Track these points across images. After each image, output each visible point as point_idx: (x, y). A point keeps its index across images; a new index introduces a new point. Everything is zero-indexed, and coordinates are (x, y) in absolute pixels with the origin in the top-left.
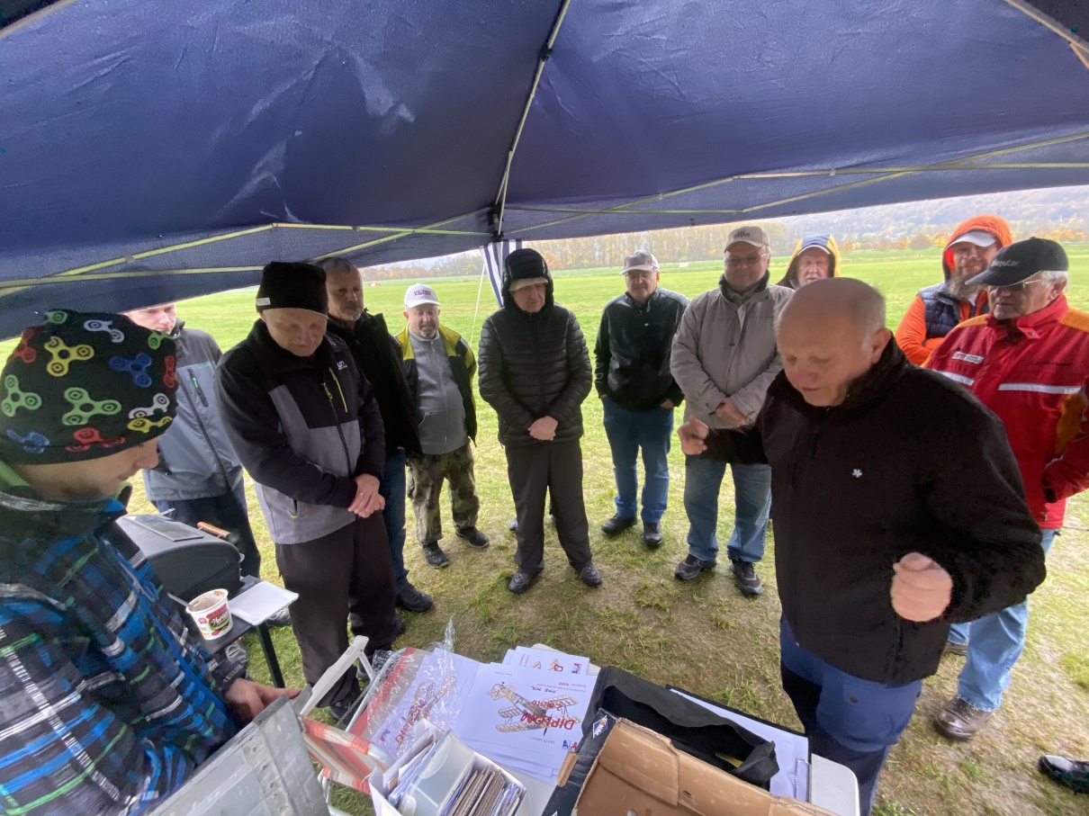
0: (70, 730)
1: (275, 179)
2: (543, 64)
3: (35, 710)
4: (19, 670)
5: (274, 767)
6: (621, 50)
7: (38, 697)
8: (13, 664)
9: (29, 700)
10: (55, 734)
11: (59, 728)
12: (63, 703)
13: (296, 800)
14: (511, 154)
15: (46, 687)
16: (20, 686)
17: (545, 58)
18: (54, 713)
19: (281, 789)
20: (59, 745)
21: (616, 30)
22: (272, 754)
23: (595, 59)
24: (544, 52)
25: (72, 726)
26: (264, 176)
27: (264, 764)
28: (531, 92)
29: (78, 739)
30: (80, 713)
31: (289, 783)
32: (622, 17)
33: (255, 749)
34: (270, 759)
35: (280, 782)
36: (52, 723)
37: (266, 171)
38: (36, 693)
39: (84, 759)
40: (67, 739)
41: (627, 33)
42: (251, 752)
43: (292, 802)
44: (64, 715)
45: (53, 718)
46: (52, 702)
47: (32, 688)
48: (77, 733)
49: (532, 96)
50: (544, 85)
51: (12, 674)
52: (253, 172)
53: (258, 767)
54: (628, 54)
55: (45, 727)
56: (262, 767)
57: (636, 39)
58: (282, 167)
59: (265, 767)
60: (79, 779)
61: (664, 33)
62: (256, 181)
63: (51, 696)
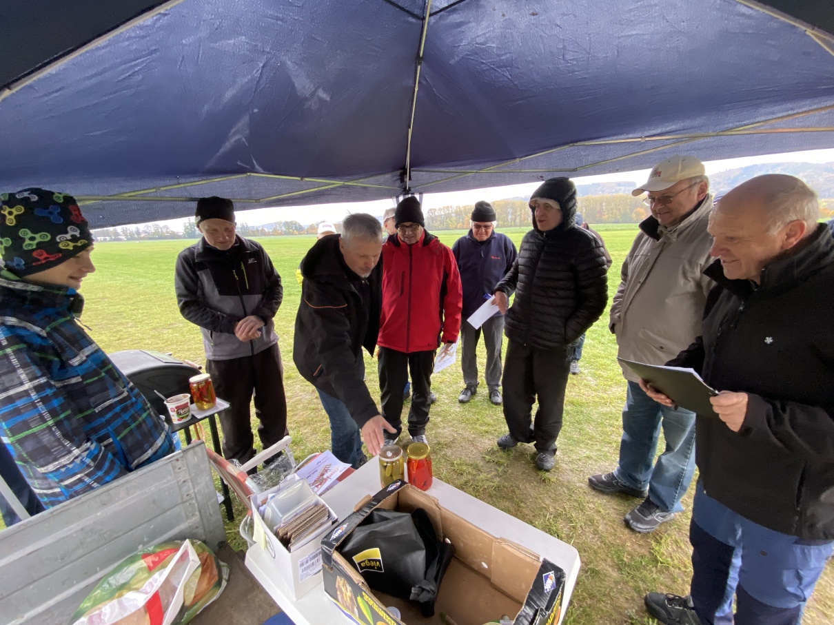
0: (40, 398)
1: (244, 140)
2: (419, 67)
3: (22, 384)
4: (15, 361)
5: (190, 484)
6: (467, 55)
7: (23, 377)
8: (11, 358)
9: (19, 378)
10: (32, 398)
11: (34, 395)
12: (36, 382)
13: (202, 511)
14: (410, 131)
15: (27, 372)
16: (14, 370)
17: (420, 63)
18: (31, 386)
19: (194, 501)
20: (34, 405)
21: (461, 41)
22: (190, 474)
23: (452, 62)
24: (418, 59)
25: (41, 396)
26: (237, 137)
27: (184, 479)
28: (415, 87)
29: (43, 404)
30: (44, 390)
31: (199, 498)
32: (463, 32)
33: (180, 468)
34: (188, 477)
35: (193, 495)
36: (30, 392)
37: (237, 135)
38: (22, 374)
39: (47, 415)
40: (38, 402)
41: (469, 44)
42: (177, 470)
43: (200, 512)
44: (38, 389)
45: (31, 389)
46: (31, 380)
47: (20, 371)
48: (45, 400)
49: (416, 89)
50: (424, 82)
51: (11, 362)
52: (230, 134)
53: (180, 480)
54: (472, 58)
55: (26, 393)
56: (182, 481)
57: (476, 47)
58: (248, 132)
59: (184, 481)
60: (44, 426)
61: (493, 43)
62: (233, 140)
63: (30, 376)
